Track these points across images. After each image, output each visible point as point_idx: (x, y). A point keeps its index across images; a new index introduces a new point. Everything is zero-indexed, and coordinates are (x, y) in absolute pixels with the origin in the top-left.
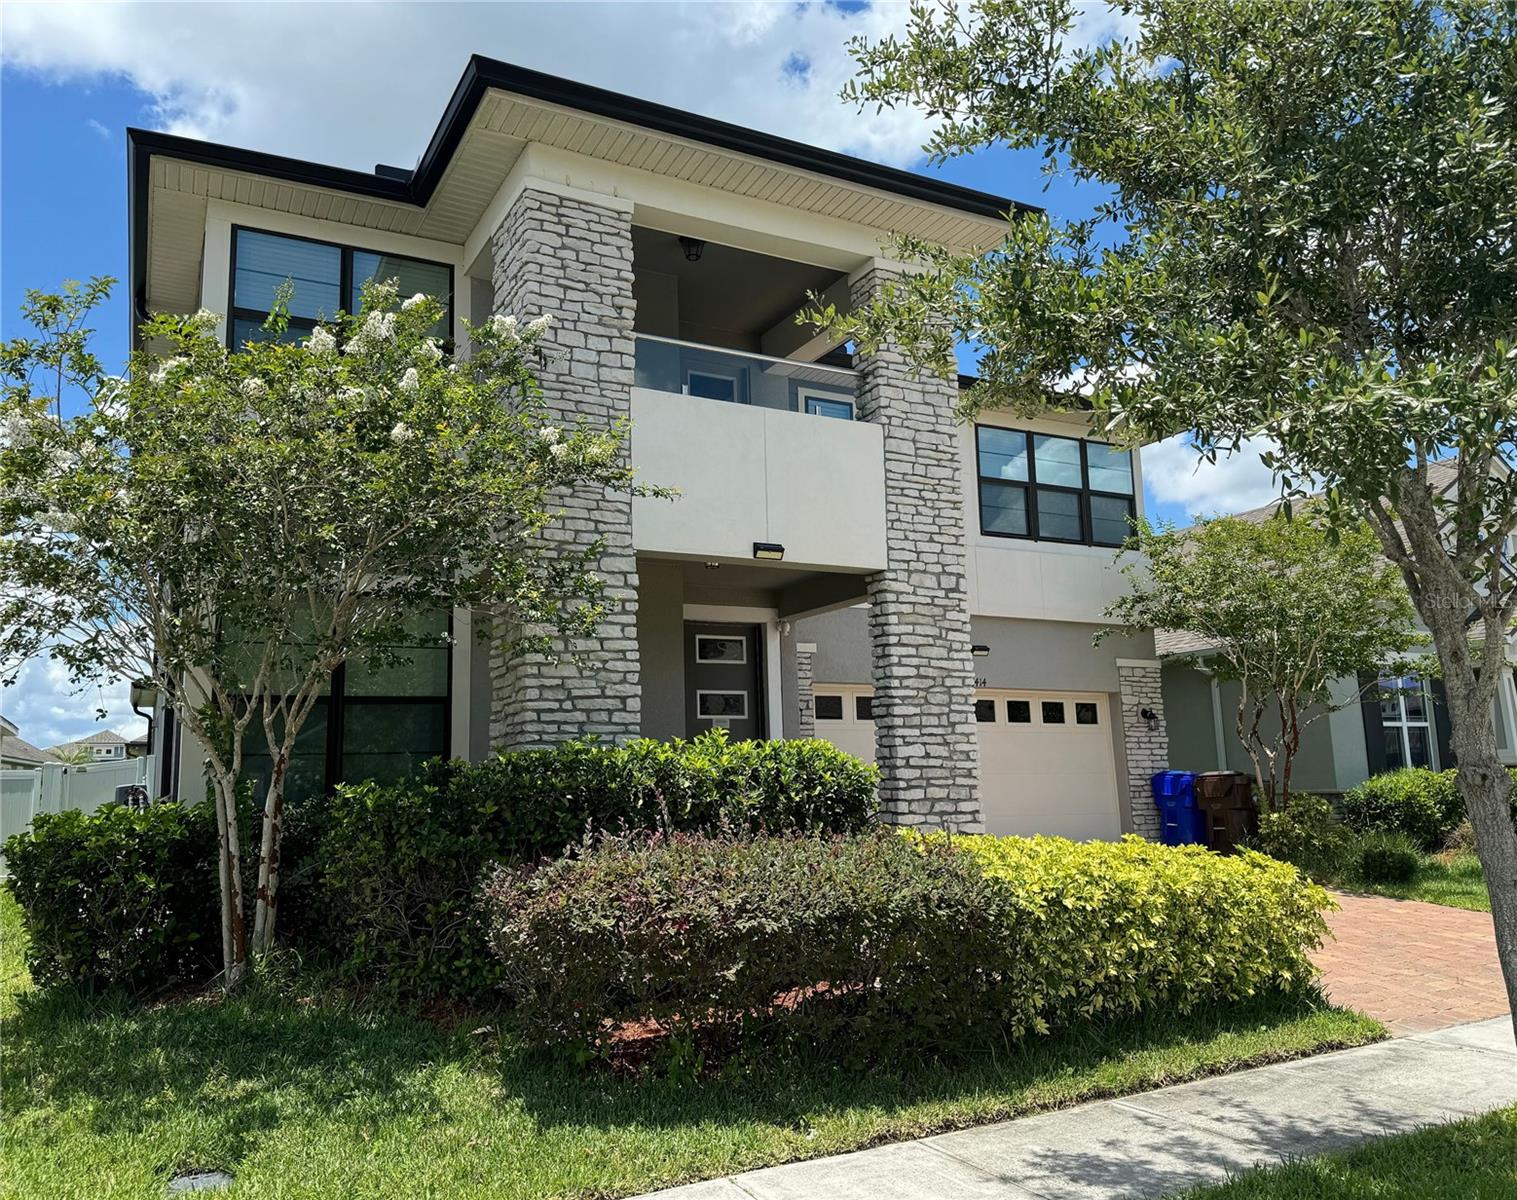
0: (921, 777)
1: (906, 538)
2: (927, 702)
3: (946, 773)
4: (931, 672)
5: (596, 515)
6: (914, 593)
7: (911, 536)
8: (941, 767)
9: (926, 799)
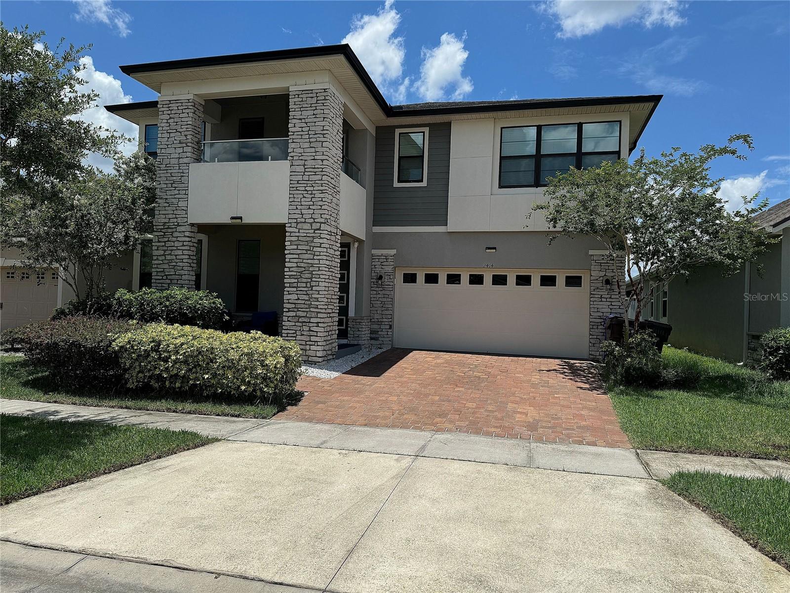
0: (295, 308)
1: (297, 208)
2: (301, 277)
3: (306, 306)
4: (302, 265)
5: (176, 212)
6: (299, 232)
7: (299, 207)
8: (304, 304)
9: (296, 316)
